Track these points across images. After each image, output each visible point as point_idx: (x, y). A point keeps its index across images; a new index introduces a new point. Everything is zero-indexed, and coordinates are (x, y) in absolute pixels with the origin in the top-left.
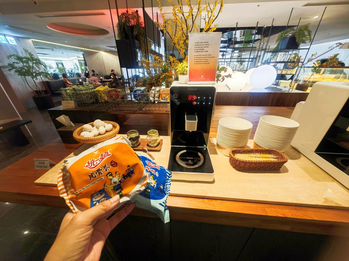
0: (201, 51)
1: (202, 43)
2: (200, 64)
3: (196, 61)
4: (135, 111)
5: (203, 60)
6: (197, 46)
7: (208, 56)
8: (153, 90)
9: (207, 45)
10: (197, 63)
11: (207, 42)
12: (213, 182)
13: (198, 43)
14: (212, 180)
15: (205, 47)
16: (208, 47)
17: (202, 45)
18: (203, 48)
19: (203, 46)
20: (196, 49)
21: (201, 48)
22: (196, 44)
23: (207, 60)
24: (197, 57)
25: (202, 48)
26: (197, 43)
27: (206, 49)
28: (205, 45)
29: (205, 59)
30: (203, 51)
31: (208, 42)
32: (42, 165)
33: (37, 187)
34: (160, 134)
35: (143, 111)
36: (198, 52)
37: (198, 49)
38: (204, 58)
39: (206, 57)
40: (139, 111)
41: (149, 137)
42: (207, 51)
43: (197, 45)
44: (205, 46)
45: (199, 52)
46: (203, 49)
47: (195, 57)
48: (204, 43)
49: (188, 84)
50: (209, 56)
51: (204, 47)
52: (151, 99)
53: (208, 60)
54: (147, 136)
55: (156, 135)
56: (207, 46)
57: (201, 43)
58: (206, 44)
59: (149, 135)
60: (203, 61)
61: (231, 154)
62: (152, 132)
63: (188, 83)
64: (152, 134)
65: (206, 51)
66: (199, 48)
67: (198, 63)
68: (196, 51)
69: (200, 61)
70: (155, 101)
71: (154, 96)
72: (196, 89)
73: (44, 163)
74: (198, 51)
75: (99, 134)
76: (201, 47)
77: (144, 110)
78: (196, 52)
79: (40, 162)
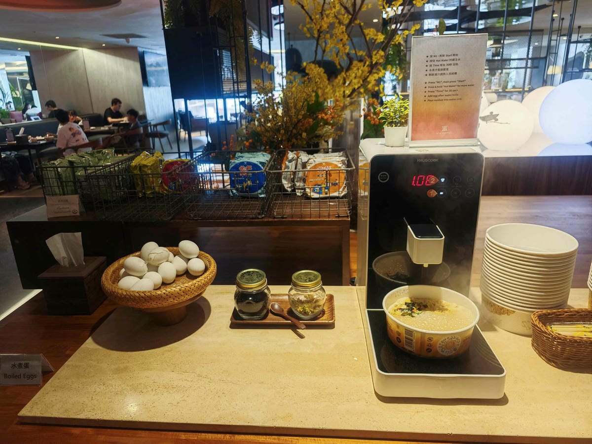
0: (440, 72)
1: (444, 56)
2: (440, 100)
3: (430, 94)
4: (253, 218)
5: (446, 91)
6: (432, 63)
7: (457, 83)
8: (290, 161)
9: (453, 60)
10: (430, 98)
11: (454, 55)
12: (503, 401)
13: (434, 56)
14: (500, 396)
15: (450, 64)
16: (457, 64)
17: (442, 60)
18: (446, 67)
19: (445, 63)
20: (428, 68)
21: (440, 67)
22: (429, 59)
23: (454, 93)
24: (431, 85)
25: (443, 67)
26: (431, 56)
27: (452, 69)
28: (450, 60)
29: (450, 91)
30: (444, 74)
31: (457, 55)
32: (23, 371)
33: (26, 428)
34: (327, 281)
35: (275, 218)
36: (433, 75)
37: (433, 70)
38: (449, 89)
39: (454, 86)
40: (262, 218)
41: (296, 290)
42: (456, 73)
43: (431, 61)
44: (449, 62)
45: (436, 74)
46: (444, 69)
47: (427, 85)
48: (447, 56)
49: (410, 147)
50: (460, 84)
51: (447, 65)
52: (286, 184)
53: (457, 92)
54: (289, 287)
55: (317, 284)
56: (455, 62)
57: (441, 56)
58: (452, 57)
59: (295, 285)
60: (447, 93)
61: (537, 323)
62: (303, 277)
63: (411, 145)
64: (306, 281)
65: (453, 74)
66: (435, 68)
67: (433, 98)
68: (428, 73)
69: (438, 94)
70: (294, 190)
71: (294, 179)
72: (437, 160)
73: (27, 366)
74: (434, 72)
75: (164, 284)
76: (441, 65)
77: (275, 214)
78: (430, 75)
79: (17, 363)
